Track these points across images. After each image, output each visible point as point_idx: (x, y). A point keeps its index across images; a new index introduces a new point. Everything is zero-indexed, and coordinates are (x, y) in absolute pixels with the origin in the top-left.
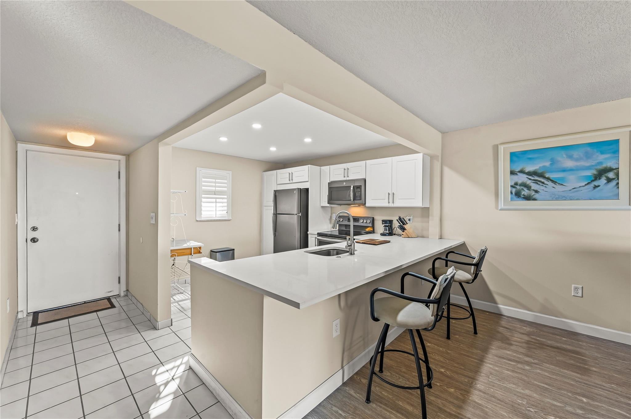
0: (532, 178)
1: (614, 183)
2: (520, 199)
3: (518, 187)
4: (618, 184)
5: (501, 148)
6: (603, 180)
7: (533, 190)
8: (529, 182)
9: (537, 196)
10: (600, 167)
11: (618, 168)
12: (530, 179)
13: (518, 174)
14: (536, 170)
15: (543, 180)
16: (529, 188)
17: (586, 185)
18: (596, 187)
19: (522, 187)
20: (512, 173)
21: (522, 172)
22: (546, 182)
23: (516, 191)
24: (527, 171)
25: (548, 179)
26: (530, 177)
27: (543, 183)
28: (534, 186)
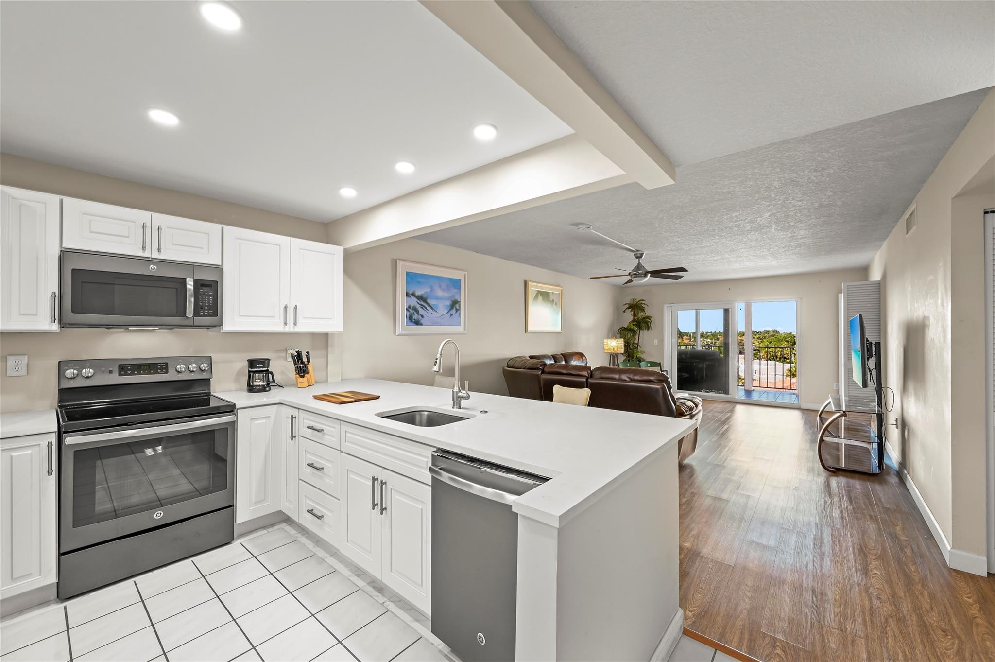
0: (420, 303)
1: (458, 313)
2: (412, 324)
3: (411, 310)
4: (460, 313)
5: (400, 264)
6: (454, 311)
7: (421, 315)
8: (418, 306)
9: (422, 321)
10: (453, 299)
11: (460, 302)
12: (418, 303)
13: (411, 296)
14: (422, 294)
15: (426, 306)
16: (417, 312)
17: (448, 312)
18: (452, 315)
19: (414, 311)
20: (408, 295)
21: (413, 294)
22: (428, 308)
23: (409, 315)
24: (416, 295)
25: (429, 305)
26: (419, 302)
27: (426, 308)
28: (421, 311)
